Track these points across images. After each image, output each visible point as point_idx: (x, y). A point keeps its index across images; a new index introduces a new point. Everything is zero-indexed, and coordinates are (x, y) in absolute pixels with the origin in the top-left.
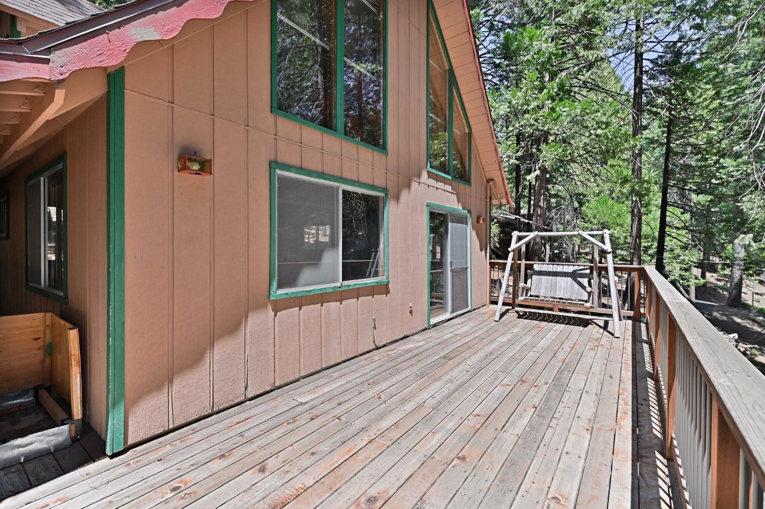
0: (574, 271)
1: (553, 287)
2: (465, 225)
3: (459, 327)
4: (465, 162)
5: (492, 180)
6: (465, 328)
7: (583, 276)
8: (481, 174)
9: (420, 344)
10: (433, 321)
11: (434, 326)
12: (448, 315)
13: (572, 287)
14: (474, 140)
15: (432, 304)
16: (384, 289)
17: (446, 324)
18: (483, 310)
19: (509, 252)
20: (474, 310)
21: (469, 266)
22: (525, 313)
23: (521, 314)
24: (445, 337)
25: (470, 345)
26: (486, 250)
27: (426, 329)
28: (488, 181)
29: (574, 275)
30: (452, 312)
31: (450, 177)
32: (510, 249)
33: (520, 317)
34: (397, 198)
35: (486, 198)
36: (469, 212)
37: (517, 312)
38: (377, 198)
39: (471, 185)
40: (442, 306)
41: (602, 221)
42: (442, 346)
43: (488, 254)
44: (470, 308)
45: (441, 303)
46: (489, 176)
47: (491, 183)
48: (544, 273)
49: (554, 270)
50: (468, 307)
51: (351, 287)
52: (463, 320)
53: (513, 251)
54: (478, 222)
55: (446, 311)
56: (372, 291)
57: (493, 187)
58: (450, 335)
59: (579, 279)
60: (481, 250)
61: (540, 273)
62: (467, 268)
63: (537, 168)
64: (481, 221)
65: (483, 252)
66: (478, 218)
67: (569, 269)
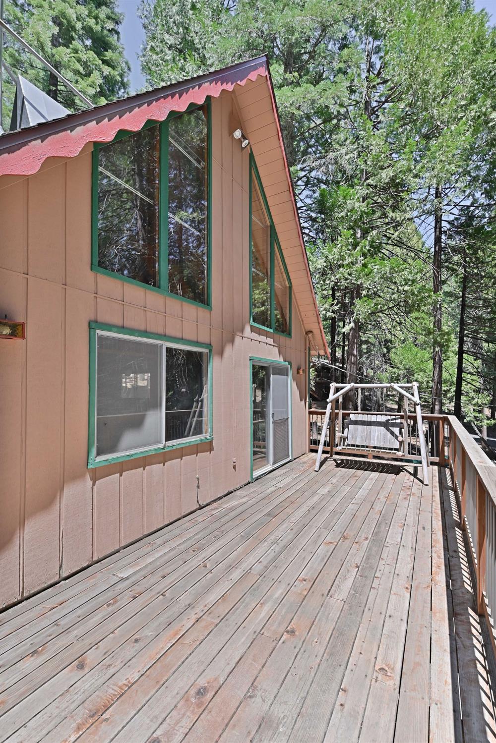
0: (388, 421)
1: (368, 437)
2: (286, 377)
3: (281, 478)
4: (286, 314)
5: (311, 332)
6: (287, 480)
7: (394, 425)
8: (301, 326)
9: (244, 500)
10: (256, 474)
11: (257, 479)
12: (269, 468)
13: (385, 435)
14: (294, 293)
15: (255, 453)
16: (208, 446)
17: (268, 476)
18: (304, 459)
19: (327, 403)
20: (295, 459)
21: (290, 416)
22: (343, 460)
23: (339, 462)
24: (268, 491)
25: (292, 499)
26: (306, 400)
27: (249, 483)
28: (307, 333)
29: (386, 425)
30: (274, 463)
31: (271, 331)
32: (328, 400)
33: (338, 465)
34: (221, 353)
35: (305, 350)
36: (290, 363)
37: (335, 460)
38: (201, 354)
39: (291, 338)
40: (263, 455)
41: (407, 367)
42: (265, 501)
43: (307, 403)
44: (290, 458)
45: (262, 452)
46: (308, 328)
47: (310, 335)
48: (360, 423)
49: (369, 420)
50: (289, 457)
51: (174, 448)
52: (285, 471)
53: (331, 402)
54: (298, 373)
55: (268, 463)
56: (196, 449)
57: (311, 339)
58: (273, 489)
59: (391, 428)
60: (301, 400)
61: (356, 423)
62: (287, 419)
63: (351, 320)
64: (301, 372)
65: (303, 402)
66: (298, 369)
67: (383, 419)
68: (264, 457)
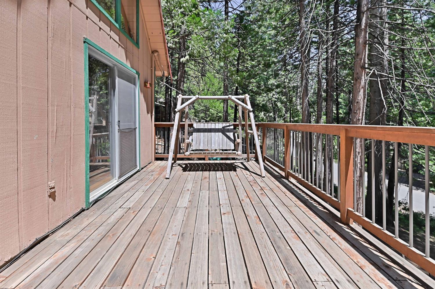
0: (223, 127)
1: (209, 142)
2: (133, 86)
3: (130, 194)
4: (133, 29)
5: (157, 51)
6: (138, 195)
7: (229, 131)
8: (147, 44)
10: (93, 196)
11: (96, 201)
12: (115, 182)
13: (223, 139)
14: (142, 7)
15: (93, 169)
17: (113, 193)
18: (151, 167)
19: (175, 112)
20: (142, 169)
21: (137, 126)
22: (186, 164)
23: (184, 166)
26: (152, 113)
27: (83, 210)
28: (153, 52)
29: (223, 131)
30: (120, 177)
31: (117, 26)
32: (176, 110)
33: (185, 170)
35: (151, 67)
36: (138, 73)
37: (179, 165)
39: (138, 48)
40: (107, 169)
43: (153, 116)
44: (138, 168)
46: (154, 47)
47: (156, 54)
48: (202, 130)
49: (209, 128)
50: (136, 167)
52: (134, 183)
53: (179, 111)
54: (145, 86)
55: (113, 176)
57: (157, 58)
58: (120, 213)
59: (228, 134)
60: (148, 113)
61: (199, 130)
62: (135, 129)
63: (187, 54)
64: (148, 85)
65: (150, 115)
66: (146, 83)
67: (219, 126)
68: (108, 170)
